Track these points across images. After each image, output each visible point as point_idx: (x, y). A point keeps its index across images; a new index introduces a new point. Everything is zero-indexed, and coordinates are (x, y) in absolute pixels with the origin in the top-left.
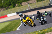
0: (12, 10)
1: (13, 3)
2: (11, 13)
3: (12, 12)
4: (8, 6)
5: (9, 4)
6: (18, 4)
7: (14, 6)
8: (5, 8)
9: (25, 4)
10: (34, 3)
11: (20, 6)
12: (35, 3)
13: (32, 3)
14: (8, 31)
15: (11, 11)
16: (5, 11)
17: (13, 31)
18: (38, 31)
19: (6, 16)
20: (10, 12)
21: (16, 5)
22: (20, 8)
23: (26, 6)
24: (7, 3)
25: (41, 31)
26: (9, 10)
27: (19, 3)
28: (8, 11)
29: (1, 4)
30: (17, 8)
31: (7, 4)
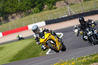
0: (36, 17)
1: (40, 3)
3: (36, 21)
4: (29, 8)
5: (32, 4)
6: (48, 4)
7: (41, 10)
8: (23, 13)
9: (61, 4)
10: (78, 4)
11: (52, 9)
12: (80, 3)
13: (74, 4)
14: (30, 57)
15: (34, 18)
16: (24, 18)
17: (38, 56)
18: (86, 57)
20: (33, 19)
21: (44, 7)
22: (52, 13)
23: (64, 9)
24: (27, 2)
25: (92, 56)
26: (32, 16)
27: (50, 3)
28: (29, 19)
29: (17, 5)
31: (27, 4)
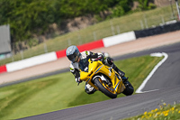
0: (119, 24)
2: (116, 34)
3: (119, 31)
4: (104, 8)
8: (95, 16)
11: (147, 9)
15: (115, 25)
16: (97, 26)
19: (101, 44)
20: (113, 28)
21: (132, 5)
22: (147, 17)
26: (110, 22)
30: (137, 14)
